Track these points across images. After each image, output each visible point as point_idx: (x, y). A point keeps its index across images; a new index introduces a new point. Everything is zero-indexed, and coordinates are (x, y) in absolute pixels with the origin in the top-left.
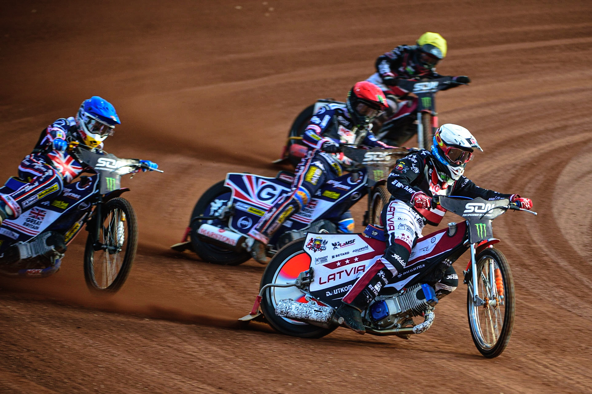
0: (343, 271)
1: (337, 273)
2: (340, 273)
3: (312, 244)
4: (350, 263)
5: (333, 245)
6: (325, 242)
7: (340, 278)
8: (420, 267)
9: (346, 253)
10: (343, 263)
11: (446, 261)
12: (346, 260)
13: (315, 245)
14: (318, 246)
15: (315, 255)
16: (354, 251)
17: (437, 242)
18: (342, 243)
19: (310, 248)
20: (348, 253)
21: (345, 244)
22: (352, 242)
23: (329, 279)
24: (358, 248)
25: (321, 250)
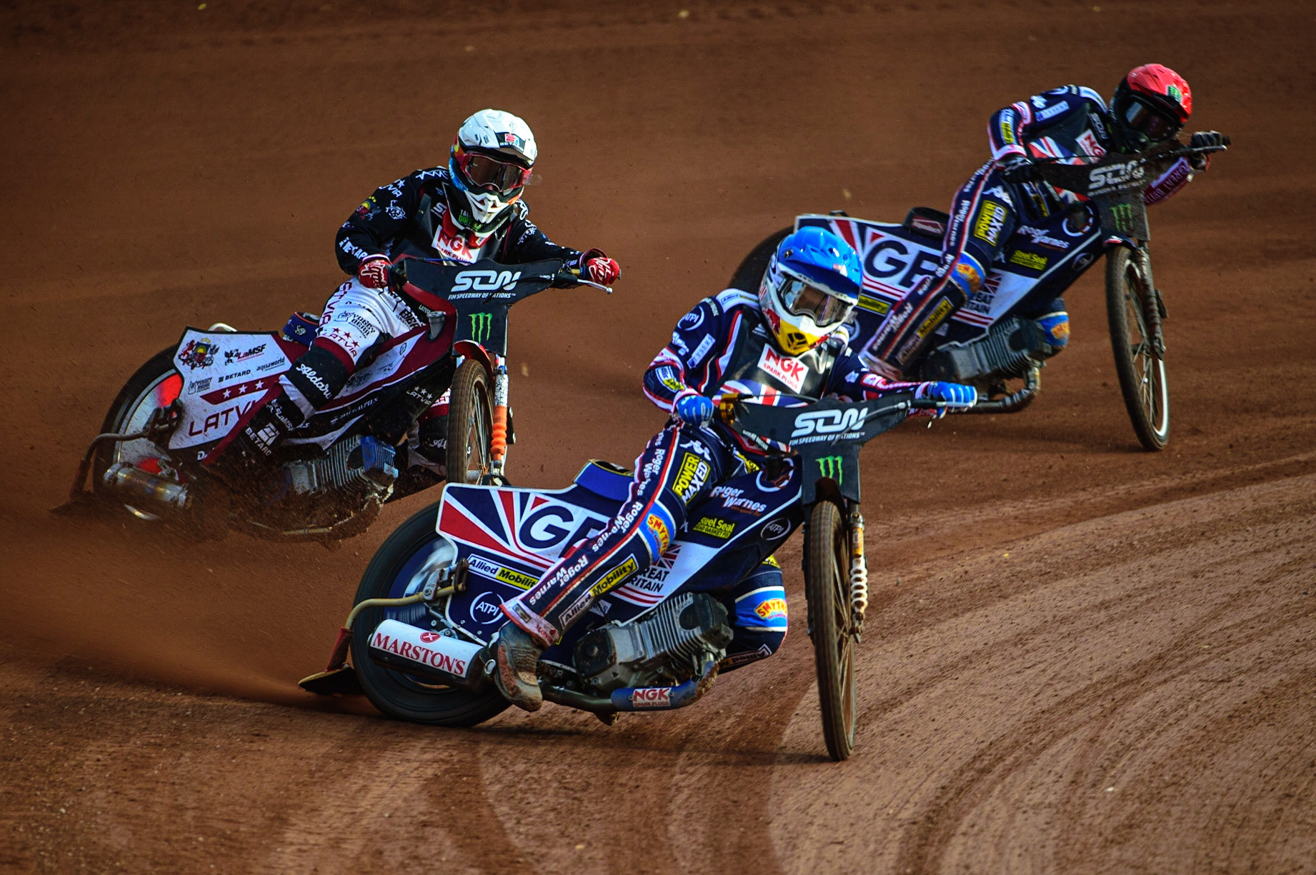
0: (232, 409)
1: (223, 413)
2: (226, 412)
3: (190, 352)
4: (247, 392)
5: (227, 355)
6: (215, 350)
7: (226, 423)
8: (369, 403)
9: (244, 373)
10: (235, 391)
11: (419, 392)
12: (240, 385)
13: (196, 354)
14: (199, 357)
15: (192, 375)
16: (259, 369)
17: (408, 351)
18: (243, 351)
19: (184, 361)
20: (248, 372)
21: (246, 354)
22: (259, 349)
23: (207, 426)
24: (268, 362)
25: (205, 365)
